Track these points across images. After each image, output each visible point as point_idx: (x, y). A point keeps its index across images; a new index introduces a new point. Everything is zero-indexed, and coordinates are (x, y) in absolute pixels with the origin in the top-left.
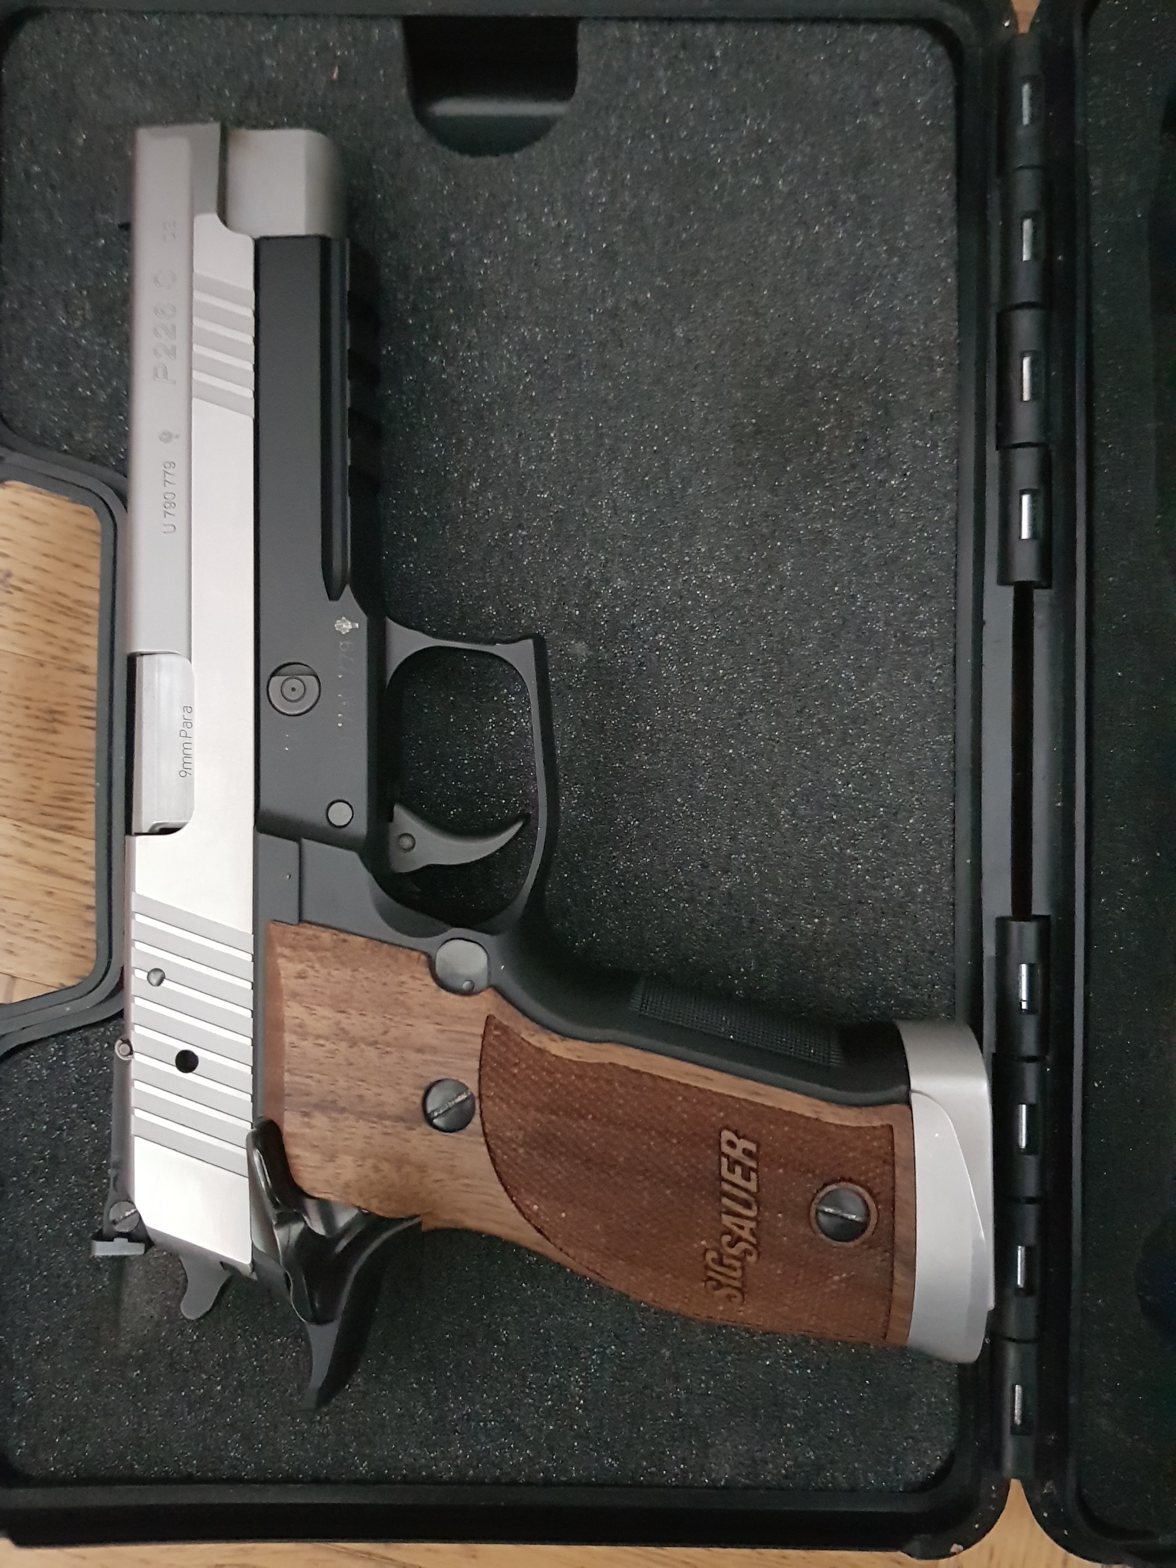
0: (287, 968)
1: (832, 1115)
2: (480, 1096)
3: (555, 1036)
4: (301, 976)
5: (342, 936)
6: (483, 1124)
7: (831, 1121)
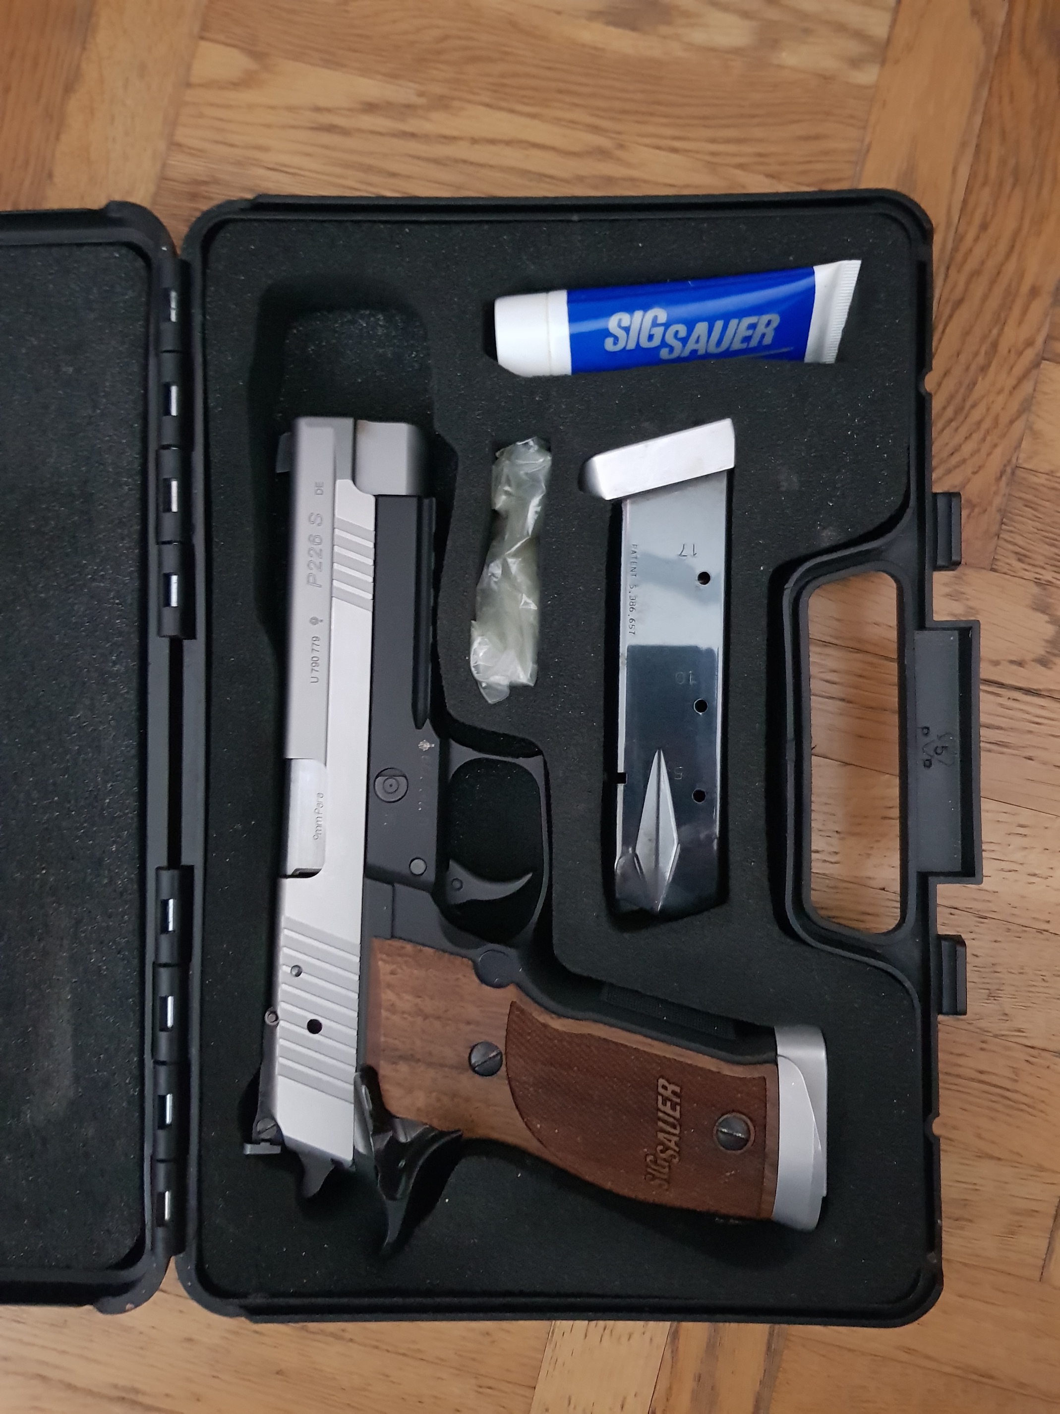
0: (383, 967)
1: (729, 1070)
2: (506, 1054)
3: (553, 1016)
4: (393, 973)
5: (419, 947)
6: (507, 1071)
7: (727, 1074)
